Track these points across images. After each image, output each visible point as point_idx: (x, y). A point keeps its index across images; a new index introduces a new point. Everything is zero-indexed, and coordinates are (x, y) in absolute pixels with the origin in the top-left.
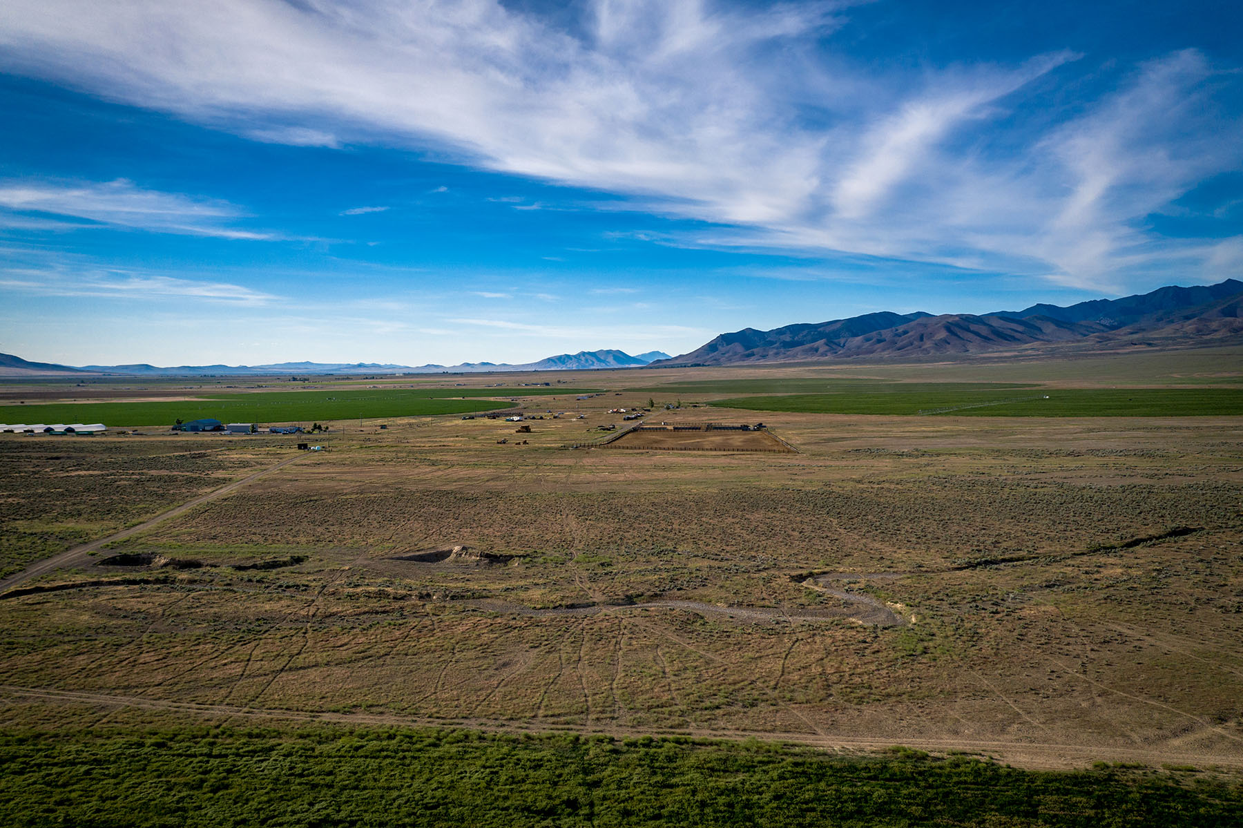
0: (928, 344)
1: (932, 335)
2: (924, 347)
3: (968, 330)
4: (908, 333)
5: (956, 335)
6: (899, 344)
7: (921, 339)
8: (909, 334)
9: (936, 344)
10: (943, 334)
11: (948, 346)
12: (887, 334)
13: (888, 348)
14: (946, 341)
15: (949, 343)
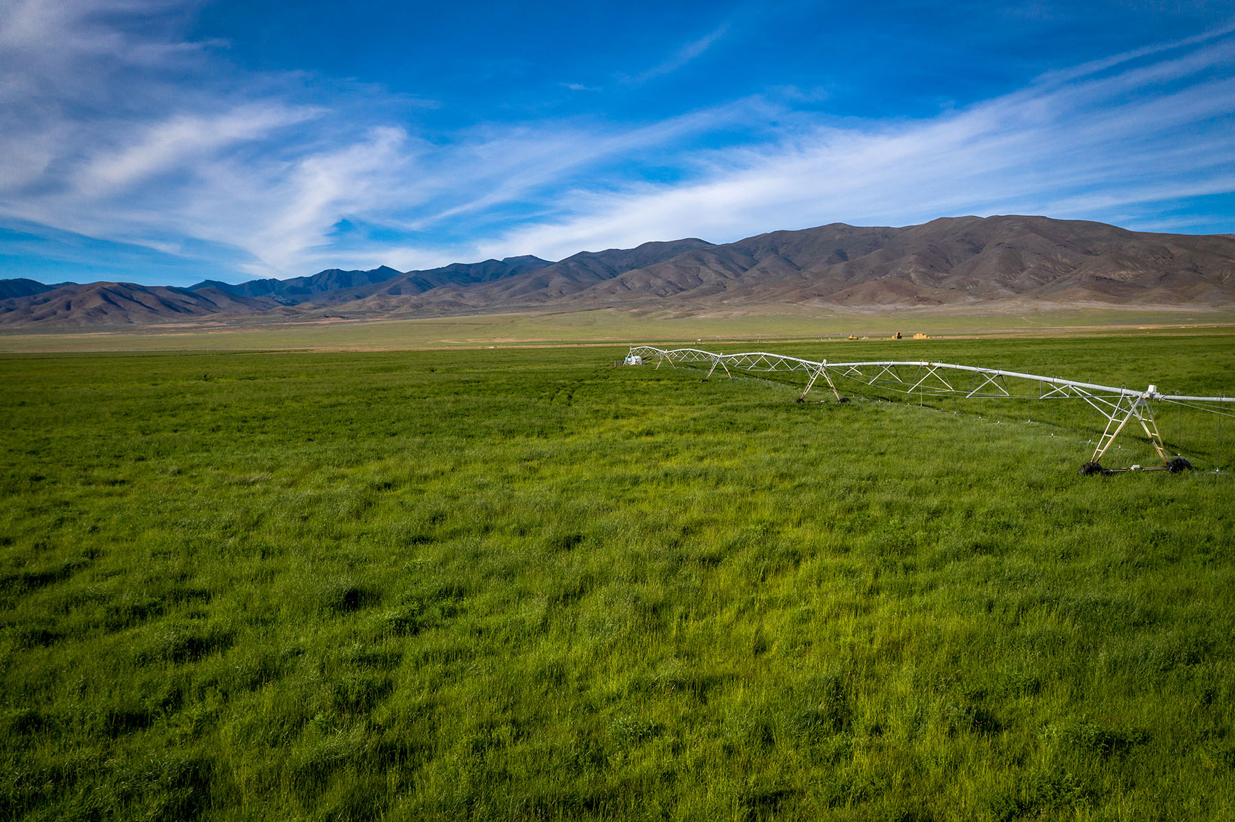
0: (77, 313)
1: (81, 302)
2: (71, 317)
3: (131, 299)
4: (49, 300)
5: (115, 304)
6: (37, 313)
7: (68, 307)
8: (51, 302)
9: (88, 314)
10: (98, 302)
11: (105, 317)
12: (22, 302)
13: (21, 319)
14: (101, 311)
15: (106, 314)
